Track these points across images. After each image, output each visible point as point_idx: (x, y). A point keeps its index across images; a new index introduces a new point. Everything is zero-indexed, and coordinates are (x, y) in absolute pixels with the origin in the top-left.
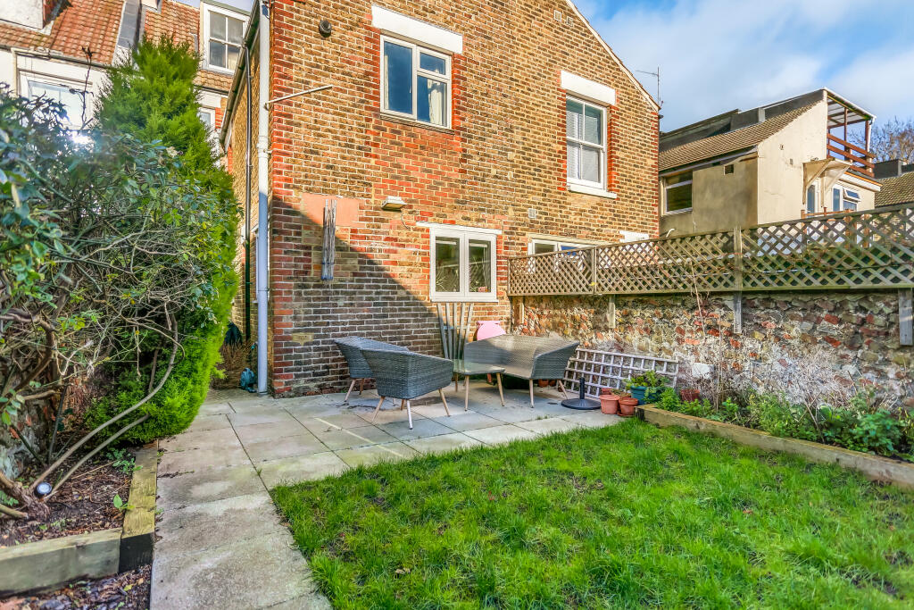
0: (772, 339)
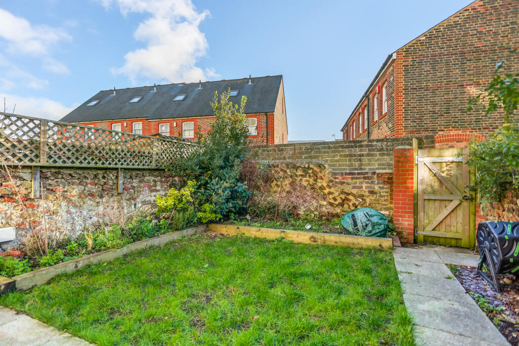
0: (61, 198)
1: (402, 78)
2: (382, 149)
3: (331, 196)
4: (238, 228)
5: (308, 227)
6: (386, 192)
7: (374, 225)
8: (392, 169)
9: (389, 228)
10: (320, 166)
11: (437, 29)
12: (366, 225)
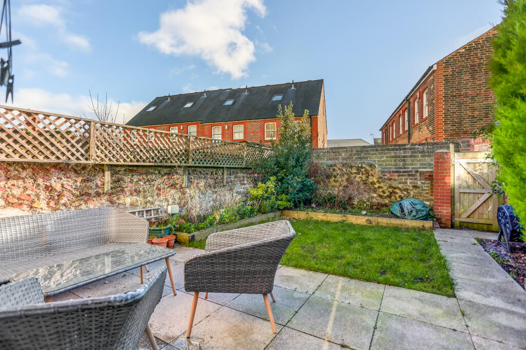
0: (196, 188)
1: (442, 86)
2: (423, 152)
3: (380, 190)
4: (307, 213)
5: (364, 213)
6: (427, 187)
7: (417, 211)
8: (432, 168)
9: (430, 215)
10: (371, 165)
11: (476, 42)
12: (411, 211)
